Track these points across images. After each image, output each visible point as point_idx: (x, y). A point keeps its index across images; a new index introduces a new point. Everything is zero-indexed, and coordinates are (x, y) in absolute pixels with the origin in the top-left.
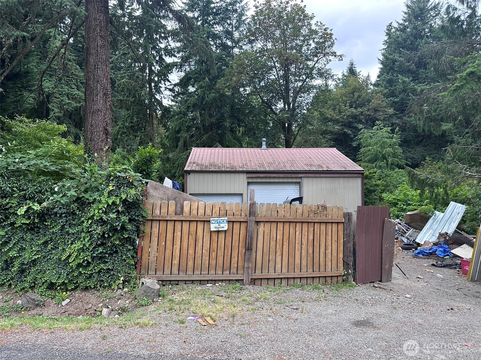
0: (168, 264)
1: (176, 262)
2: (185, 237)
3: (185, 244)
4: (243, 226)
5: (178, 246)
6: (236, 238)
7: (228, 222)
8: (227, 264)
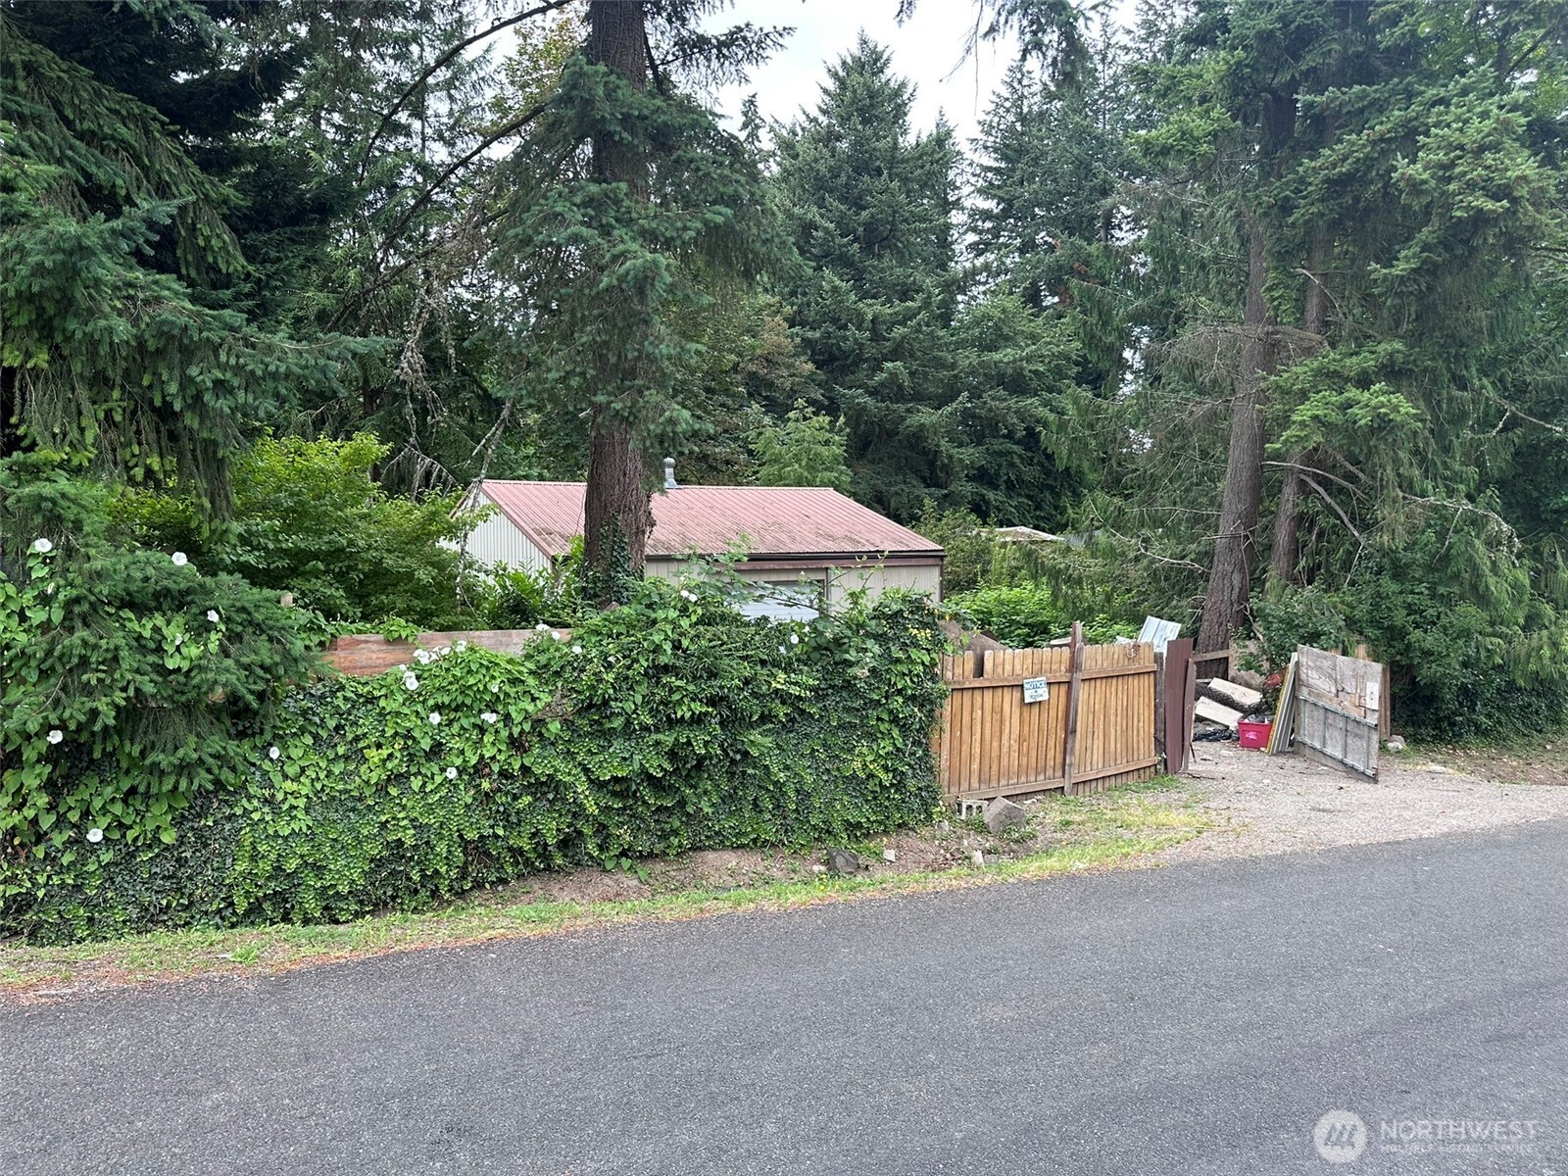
0: (965, 773)
1: (975, 766)
2: (988, 718)
3: (987, 732)
4: (1064, 688)
5: (978, 736)
6: (1053, 713)
7: (1049, 684)
8: (1041, 763)
